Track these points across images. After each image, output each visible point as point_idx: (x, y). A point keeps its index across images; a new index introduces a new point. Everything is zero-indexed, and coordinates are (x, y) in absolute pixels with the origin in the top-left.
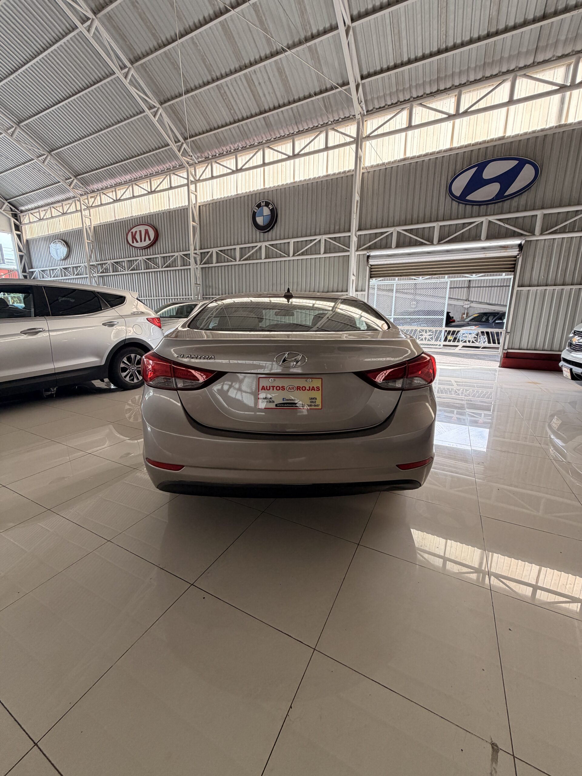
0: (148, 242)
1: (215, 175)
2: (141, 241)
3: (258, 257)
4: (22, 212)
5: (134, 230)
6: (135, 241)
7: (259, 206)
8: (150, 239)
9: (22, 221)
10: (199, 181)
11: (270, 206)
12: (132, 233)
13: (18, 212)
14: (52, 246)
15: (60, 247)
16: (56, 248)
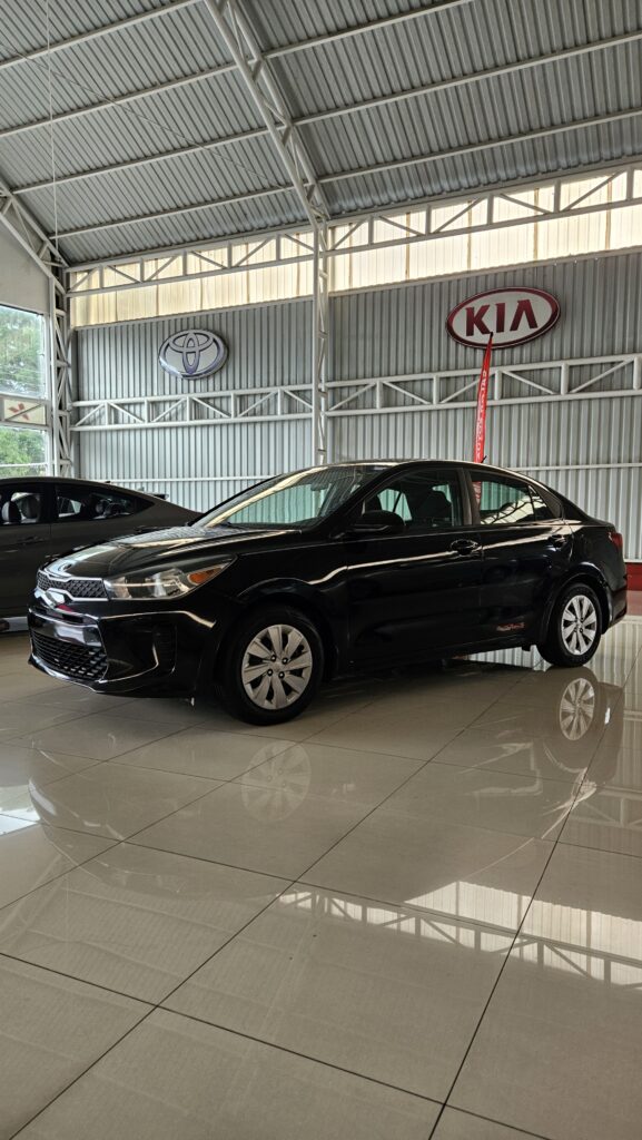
2: (500, 328)
4: (71, 263)
5: (477, 305)
6: (476, 329)
8: (532, 323)
9: (71, 286)
12: (470, 311)
13: (65, 264)
14: (171, 344)
15: (197, 349)
16: (185, 350)
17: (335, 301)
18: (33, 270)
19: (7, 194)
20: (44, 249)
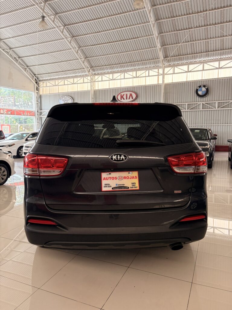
0: (131, 99)
1: (175, 72)
2: (127, 99)
3: (197, 108)
4: (40, 81)
5: (122, 94)
6: (122, 99)
7: (200, 87)
8: (132, 98)
9: (40, 85)
10: (166, 74)
11: (206, 87)
12: (121, 95)
13: (38, 81)
14: (61, 99)
15: (67, 100)
16: (64, 100)
17: (95, 92)
18: (31, 82)
19: (26, 67)
20: (34, 78)
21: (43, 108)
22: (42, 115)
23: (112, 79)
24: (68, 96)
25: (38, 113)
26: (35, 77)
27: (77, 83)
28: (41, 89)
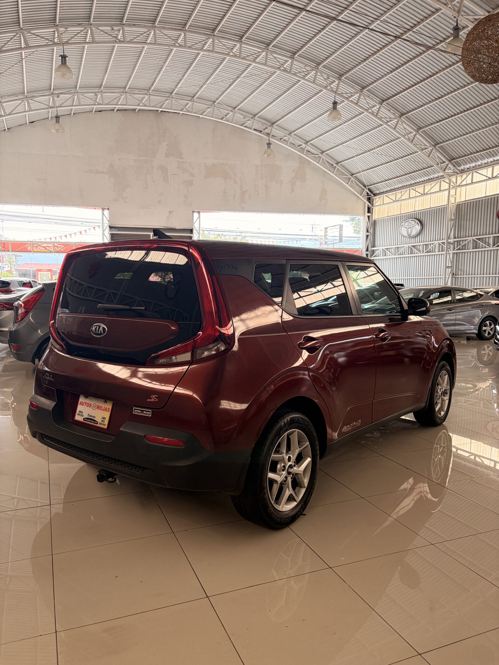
4: (375, 195)
9: (374, 203)
13: (372, 195)
14: (404, 225)
15: (412, 226)
16: (408, 227)
18: (359, 201)
19: (350, 177)
20: (364, 192)
21: (377, 243)
22: (374, 257)
23: (491, 177)
24: (414, 218)
25: (367, 253)
26: (366, 190)
27: (429, 192)
28: (376, 210)
